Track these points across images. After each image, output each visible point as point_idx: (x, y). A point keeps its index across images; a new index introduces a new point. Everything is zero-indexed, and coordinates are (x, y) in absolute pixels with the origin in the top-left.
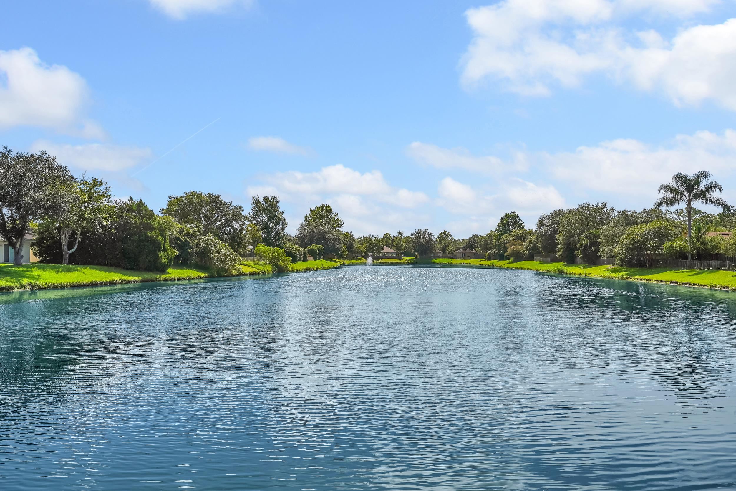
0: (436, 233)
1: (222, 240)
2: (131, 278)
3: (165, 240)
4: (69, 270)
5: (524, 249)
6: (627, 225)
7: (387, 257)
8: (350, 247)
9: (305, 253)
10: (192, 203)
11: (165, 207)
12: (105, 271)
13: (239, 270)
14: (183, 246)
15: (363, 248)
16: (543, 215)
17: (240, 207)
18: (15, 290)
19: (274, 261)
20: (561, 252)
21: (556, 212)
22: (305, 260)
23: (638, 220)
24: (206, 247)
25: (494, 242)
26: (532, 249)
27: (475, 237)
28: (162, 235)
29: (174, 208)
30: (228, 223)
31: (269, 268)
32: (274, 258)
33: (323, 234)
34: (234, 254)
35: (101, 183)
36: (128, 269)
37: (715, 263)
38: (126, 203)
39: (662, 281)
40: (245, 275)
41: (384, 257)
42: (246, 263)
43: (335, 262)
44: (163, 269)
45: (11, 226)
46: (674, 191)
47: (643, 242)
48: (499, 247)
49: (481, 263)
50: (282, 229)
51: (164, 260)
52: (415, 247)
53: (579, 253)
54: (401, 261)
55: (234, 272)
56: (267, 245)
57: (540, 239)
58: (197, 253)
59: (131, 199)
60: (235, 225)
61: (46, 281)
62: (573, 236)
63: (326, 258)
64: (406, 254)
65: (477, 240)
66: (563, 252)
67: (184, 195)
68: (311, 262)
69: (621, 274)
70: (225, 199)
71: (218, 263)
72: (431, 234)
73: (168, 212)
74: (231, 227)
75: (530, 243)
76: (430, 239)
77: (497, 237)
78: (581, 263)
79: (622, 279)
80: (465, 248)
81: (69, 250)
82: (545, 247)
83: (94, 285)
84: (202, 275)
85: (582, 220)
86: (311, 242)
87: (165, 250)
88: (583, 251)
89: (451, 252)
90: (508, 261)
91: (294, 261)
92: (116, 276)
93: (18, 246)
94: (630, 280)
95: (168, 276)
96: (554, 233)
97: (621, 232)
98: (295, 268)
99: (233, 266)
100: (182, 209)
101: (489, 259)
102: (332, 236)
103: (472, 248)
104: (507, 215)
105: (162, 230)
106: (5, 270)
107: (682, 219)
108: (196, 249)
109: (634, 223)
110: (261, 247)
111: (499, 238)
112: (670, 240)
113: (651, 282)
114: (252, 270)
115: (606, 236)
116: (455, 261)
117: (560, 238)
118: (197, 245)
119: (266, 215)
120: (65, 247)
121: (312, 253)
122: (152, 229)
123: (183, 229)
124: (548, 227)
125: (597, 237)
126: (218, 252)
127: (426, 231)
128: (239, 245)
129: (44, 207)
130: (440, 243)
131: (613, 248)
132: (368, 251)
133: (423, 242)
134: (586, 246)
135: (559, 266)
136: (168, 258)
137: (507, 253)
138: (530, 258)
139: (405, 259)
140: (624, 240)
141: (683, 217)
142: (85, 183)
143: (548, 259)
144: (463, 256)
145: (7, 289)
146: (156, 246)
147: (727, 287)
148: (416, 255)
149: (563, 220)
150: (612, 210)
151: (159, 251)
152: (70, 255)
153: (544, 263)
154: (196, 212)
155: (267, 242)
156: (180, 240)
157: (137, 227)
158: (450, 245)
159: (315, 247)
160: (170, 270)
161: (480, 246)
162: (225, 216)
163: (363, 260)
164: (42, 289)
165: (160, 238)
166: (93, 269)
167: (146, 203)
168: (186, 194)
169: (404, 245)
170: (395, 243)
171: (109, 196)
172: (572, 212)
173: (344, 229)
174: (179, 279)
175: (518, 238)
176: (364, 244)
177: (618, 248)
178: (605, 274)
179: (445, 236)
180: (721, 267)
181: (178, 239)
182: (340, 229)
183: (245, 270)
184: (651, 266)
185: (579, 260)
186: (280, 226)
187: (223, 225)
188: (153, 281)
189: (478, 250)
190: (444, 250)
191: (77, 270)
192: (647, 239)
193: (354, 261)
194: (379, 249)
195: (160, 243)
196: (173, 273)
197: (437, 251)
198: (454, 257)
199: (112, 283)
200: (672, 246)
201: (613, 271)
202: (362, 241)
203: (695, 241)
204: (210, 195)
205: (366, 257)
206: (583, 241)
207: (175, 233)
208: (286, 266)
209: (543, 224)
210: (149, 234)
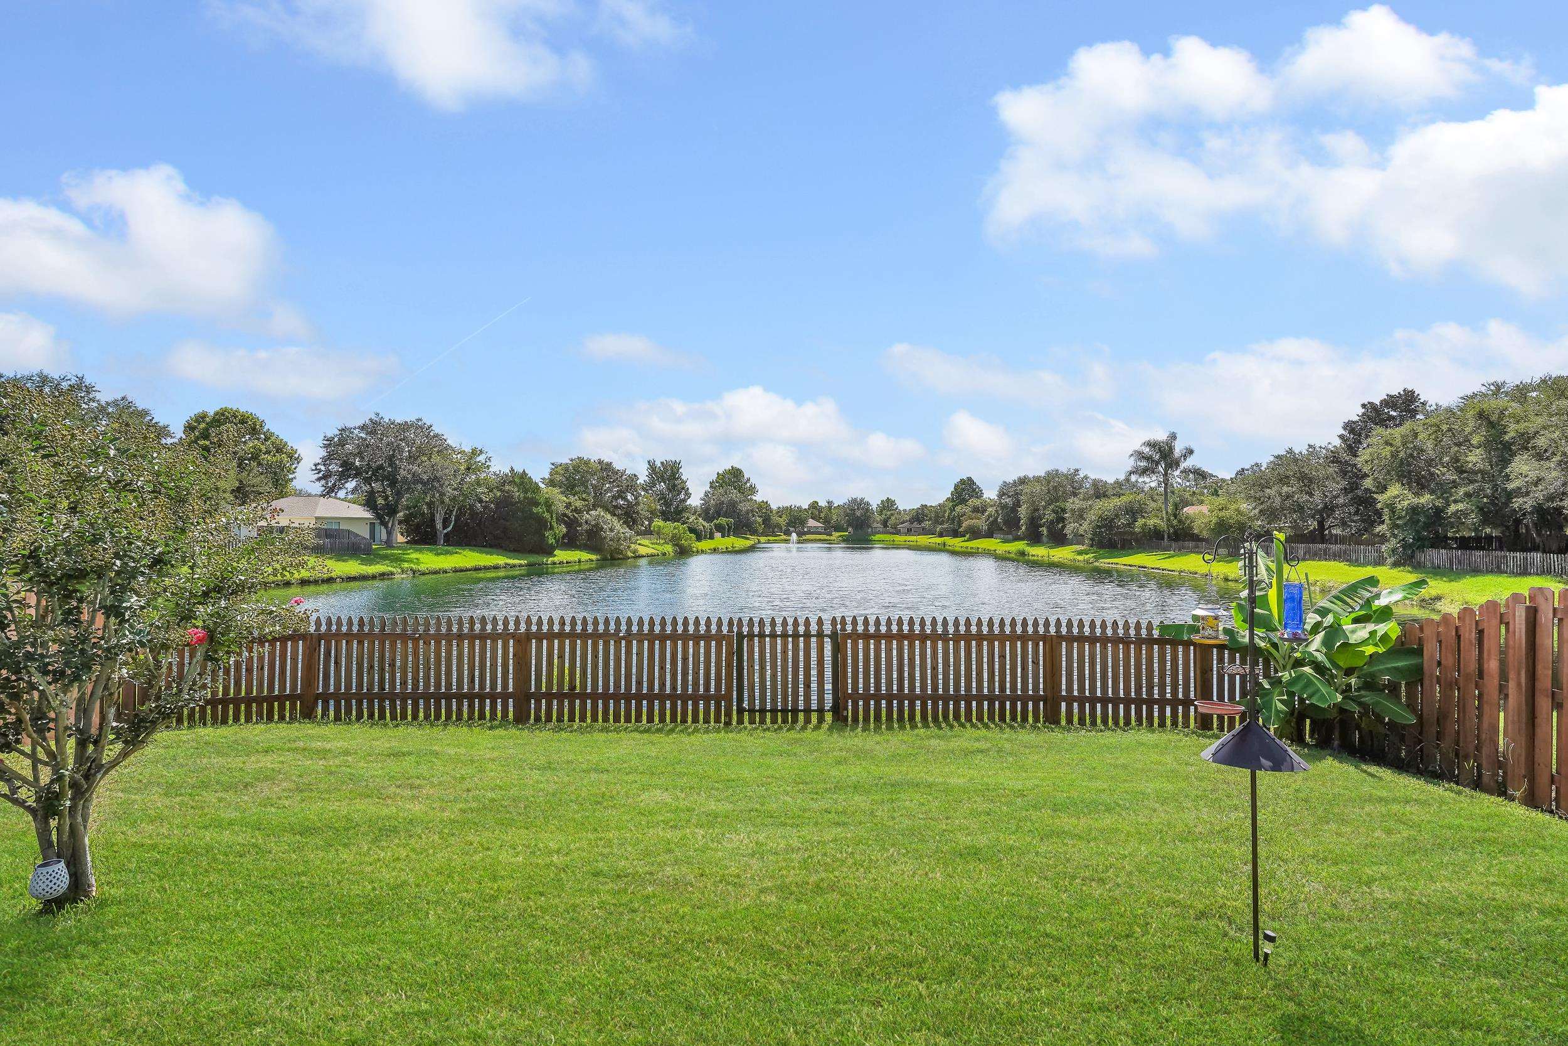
0: (875, 503)
1: (615, 515)
2: (516, 562)
3: (552, 517)
4: (447, 553)
5: (981, 523)
6: (1097, 498)
7: (813, 533)
8: (767, 520)
9: (711, 529)
10: (579, 472)
11: (547, 476)
12: (487, 553)
13: (634, 552)
14: (571, 524)
15: (783, 521)
16: (1005, 482)
17: (635, 475)
18: (396, 576)
19: (675, 540)
20: (1023, 528)
21: (1020, 478)
22: (712, 537)
23: (1110, 492)
24: (597, 525)
25: (947, 515)
26: (992, 523)
27: (924, 507)
28: (548, 511)
29: (558, 478)
30: (621, 495)
31: (669, 548)
32: (674, 536)
33: (733, 504)
34: (629, 533)
35: (481, 452)
36: (510, 551)
37: (1191, 544)
38: (507, 475)
39: (1130, 566)
40: (643, 556)
41: (809, 533)
42: (642, 542)
43: (748, 539)
44: (549, 552)
45: (383, 502)
46: (1148, 459)
47: (1113, 519)
48: (953, 520)
49: (930, 540)
50: (684, 500)
51: (551, 541)
52: (848, 521)
53: (1044, 530)
54: (832, 538)
55: (630, 554)
56: (666, 520)
57: (1000, 512)
58: (587, 531)
59: (512, 470)
60: (629, 497)
61: (428, 566)
62: (1038, 510)
63: (736, 535)
64: (838, 528)
65: (926, 511)
66: (1026, 528)
67: (569, 462)
68: (719, 541)
69: (1087, 557)
70: (618, 466)
71: (610, 543)
72: (868, 504)
73: (551, 483)
74: (625, 499)
75: (990, 516)
76: (867, 510)
77: (950, 509)
78: (1047, 543)
79: (1087, 562)
80: (911, 521)
81: (444, 529)
82: (1006, 522)
83: (477, 569)
84: (594, 557)
85: (1049, 490)
86: (718, 514)
87: (552, 528)
88: (1048, 528)
89: (895, 527)
90: (963, 539)
91: (699, 538)
92: (500, 560)
93: (390, 525)
94: (1096, 564)
95: (556, 559)
96: (1017, 504)
97: (1090, 506)
98: (700, 548)
99: (629, 547)
100: (567, 479)
101: (941, 535)
102: (744, 507)
103: (920, 521)
104: (962, 481)
105: (548, 505)
106: (381, 553)
107: (1188, 484)
108: (585, 527)
109: (1105, 496)
110: (658, 523)
111: (953, 509)
112: (1144, 517)
113: (1118, 566)
114: (650, 551)
115: (1073, 510)
116: (899, 539)
117: (1023, 512)
118: (586, 522)
119: (665, 483)
120: (439, 526)
121: (719, 528)
122: (537, 504)
123: (570, 503)
124: (1009, 497)
125: (1064, 510)
126: (611, 530)
127: (862, 500)
128: (634, 521)
129: (421, 481)
130: (881, 515)
131: (1081, 525)
132: (788, 525)
133: (858, 513)
134: (1052, 522)
135: (1020, 545)
136: (555, 538)
137: (961, 530)
138: (989, 535)
139: (836, 534)
140: (1092, 516)
141: (1189, 481)
142: (462, 452)
143: (1010, 537)
144: (909, 531)
145: (388, 575)
146: (542, 525)
147: (1196, 573)
148: (850, 529)
149: (1026, 489)
150: (1086, 477)
151: (545, 530)
152: (446, 535)
153: (1006, 541)
154: (584, 483)
155: (666, 516)
156: (567, 517)
157: (520, 502)
158: (893, 518)
159: (723, 521)
160: (557, 552)
161: (930, 519)
162: (618, 486)
163: (784, 537)
164: (424, 574)
165: (547, 515)
166: (474, 551)
167: (530, 473)
168: (572, 460)
169: (835, 517)
170: (822, 515)
171: (488, 467)
172: (1037, 479)
173: (758, 498)
174: (567, 563)
175: (976, 510)
176: (784, 516)
177: (1085, 526)
178: (1071, 556)
179: (888, 505)
180: (1196, 550)
181: (565, 515)
182: (754, 498)
183: (642, 551)
184: (1123, 547)
185: (1045, 539)
186: (682, 496)
187: (615, 498)
188: (539, 565)
189: (927, 524)
190: (885, 523)
191: (456, 553)
192: (1117, 516)
193: (771, 538)
194: (803, 522)
195: (546, 522)
196: (561, 555)
197: (875, 525)
198: (898, 533)
199: (496, 568)
200: (1145, 525)
201: (1080, 553)
202: (781, 512)
203: (1172, 518)
204: (600, 462)
205: (787, 533)
206: (1049, 516)
207: (560, 507)
208: (690, 545)
209: (1004, 494)
210: (535, 510)
